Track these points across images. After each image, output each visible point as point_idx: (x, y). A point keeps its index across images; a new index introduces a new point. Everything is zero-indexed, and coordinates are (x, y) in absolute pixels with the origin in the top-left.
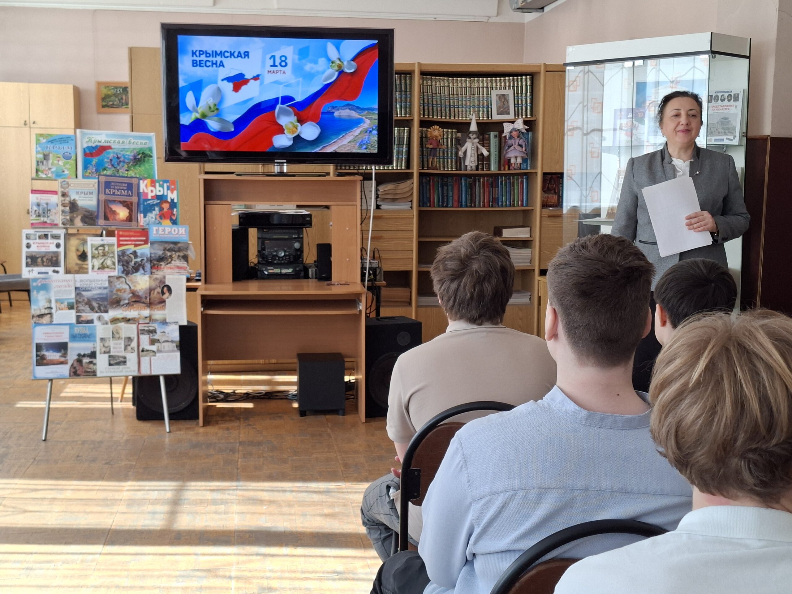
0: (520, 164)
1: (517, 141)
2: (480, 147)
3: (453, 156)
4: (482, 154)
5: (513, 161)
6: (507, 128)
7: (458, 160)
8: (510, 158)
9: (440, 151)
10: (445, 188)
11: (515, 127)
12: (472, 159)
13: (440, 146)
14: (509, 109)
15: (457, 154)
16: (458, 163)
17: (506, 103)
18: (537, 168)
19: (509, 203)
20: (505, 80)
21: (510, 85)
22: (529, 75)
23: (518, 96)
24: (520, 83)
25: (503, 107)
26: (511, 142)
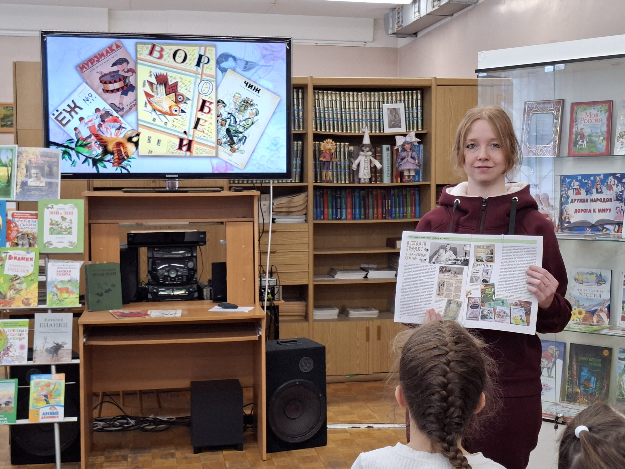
0: (413, 176)
1: (410, 154)
2: (373, 159)
3: (346, 169)
4: (375, 167)
5: (406, 173)
6: (400, 141)
7: (351, 173)
8: (403, 170)
9: (333, 164)
10: (339, 200)
11: (407, 140)
12: (366, 171)
13: (333, 160)
14: (400, 123)
15: (350, 167)
16: (351, 176)
17: (397, 116)
18: (430, 181)
19: (401, 215)
20: (396, 94)
21: (401, 99)
22: (419, 89)
23: (409, 110)
24: (410, 98)
25: (394, 121)
26: (404, 154)
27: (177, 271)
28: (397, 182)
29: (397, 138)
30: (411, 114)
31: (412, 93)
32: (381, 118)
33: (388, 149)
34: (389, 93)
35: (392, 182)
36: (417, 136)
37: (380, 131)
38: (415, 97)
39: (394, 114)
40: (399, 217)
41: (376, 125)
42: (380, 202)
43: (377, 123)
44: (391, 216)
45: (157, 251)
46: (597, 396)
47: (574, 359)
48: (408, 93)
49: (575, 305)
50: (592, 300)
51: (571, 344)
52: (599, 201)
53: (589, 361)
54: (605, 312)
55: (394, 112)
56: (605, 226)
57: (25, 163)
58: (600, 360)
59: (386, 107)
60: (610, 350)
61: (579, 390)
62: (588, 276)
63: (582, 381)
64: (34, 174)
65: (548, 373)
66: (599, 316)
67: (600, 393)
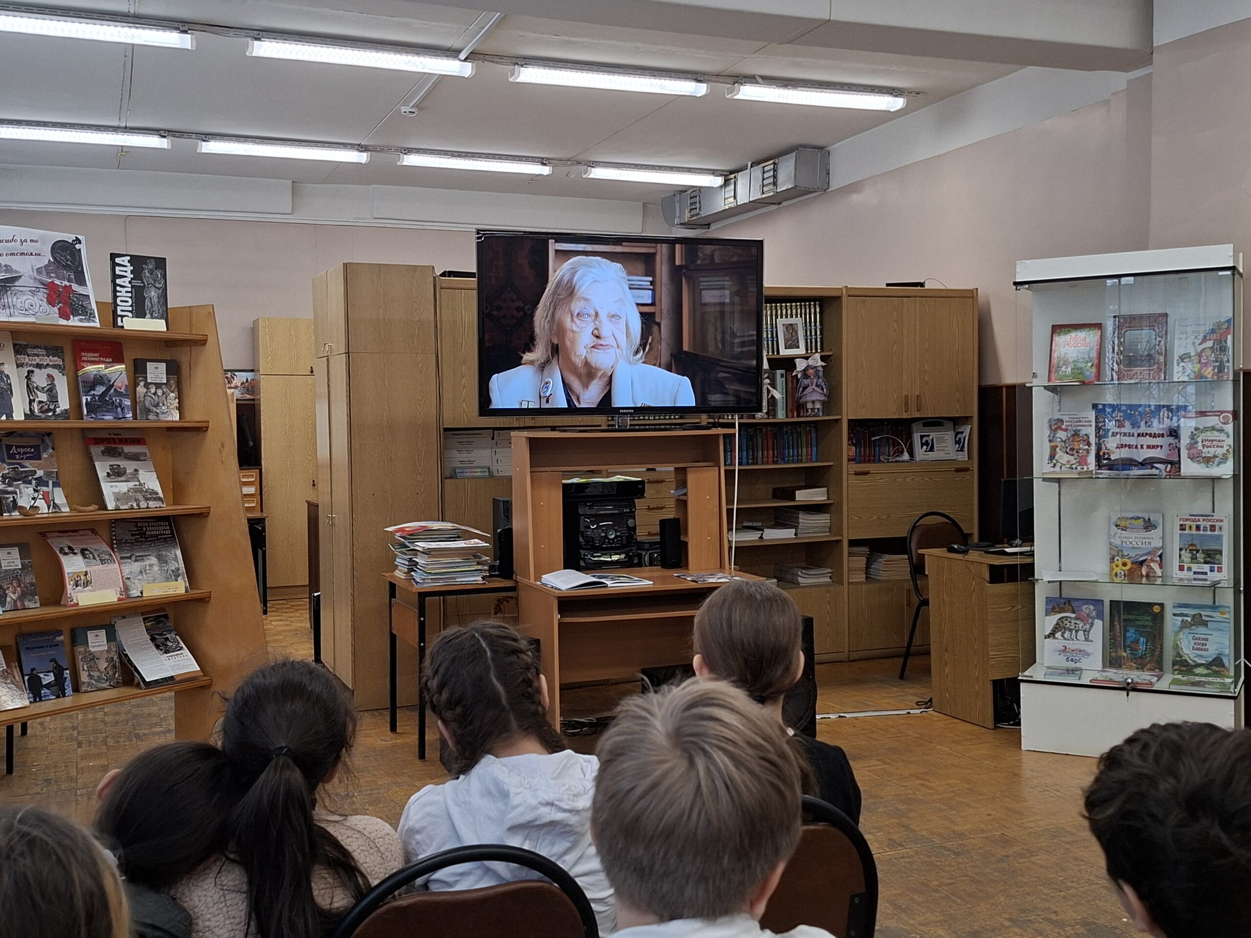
0: (818, 409)
1: (815, 381)
2: (770, 388)
4: (773, 397)
5: (809, 406)
6: (801, 365)
8: (805, 402)
11: (810, 364)
14: (798, 342)
17: (794, 334)
18: (841, 414)
19: (796, 458)
20: (791, 306)
21: (797, 312)
22: (818, 300)
23: (806, 326)
24: (808, 311)
25: (791, 340)
26: (806, 382)
27: (616, 531)
28: (793, 417)
29: (797, 361)
30: (808, 331)
31: (810, 305)
32: (775, 335)
33: (782, 376)
34: (783, 304)
35: (787, 417)
36: (823, 358)
37: (773, 352)
38: (813, 310)
39: (791, 331)
40: (793, 462)
41: (768, 344)
42: (770, 441)
43: (770, 343)
44: (784, 459)
45: (590, 505)
46: (1148, 659)
47: (1117, 619)
48: (805, 306)
49: (1118, 556)
50: (1138, 548)
51: (1111, 601)
52: (1148, 437)
53: (1135, 620)
54: (1157, 561)
55: (791, 329)
56: (1156, 465)
58: (1149, 618)
59: (781, 322)
60: (1162, 605)
61: (1125, 654)
62: (1133, 521)
63: (1128, 643)
65: (1085, 635)
66: (1149, 567)
67: (1152, 655)
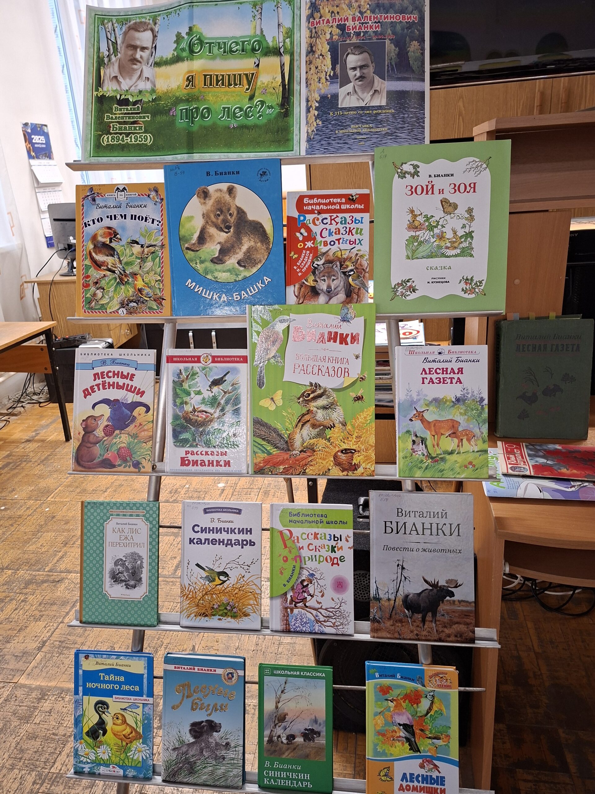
57: (328, 36)
64: (354, 69)
